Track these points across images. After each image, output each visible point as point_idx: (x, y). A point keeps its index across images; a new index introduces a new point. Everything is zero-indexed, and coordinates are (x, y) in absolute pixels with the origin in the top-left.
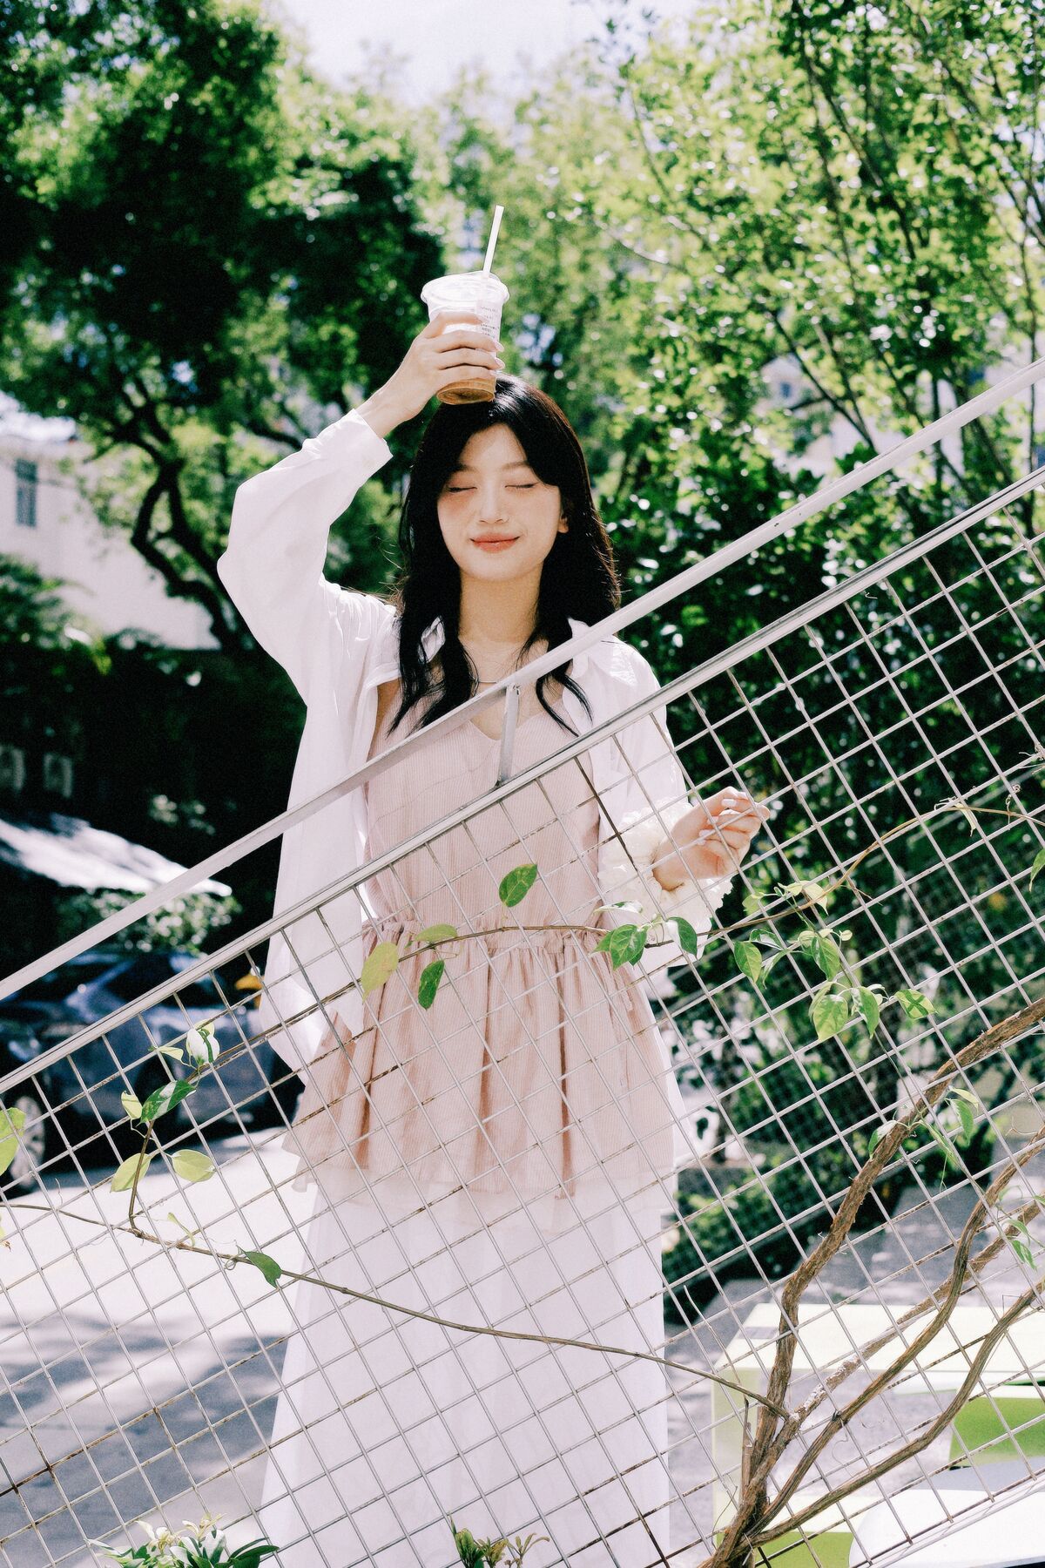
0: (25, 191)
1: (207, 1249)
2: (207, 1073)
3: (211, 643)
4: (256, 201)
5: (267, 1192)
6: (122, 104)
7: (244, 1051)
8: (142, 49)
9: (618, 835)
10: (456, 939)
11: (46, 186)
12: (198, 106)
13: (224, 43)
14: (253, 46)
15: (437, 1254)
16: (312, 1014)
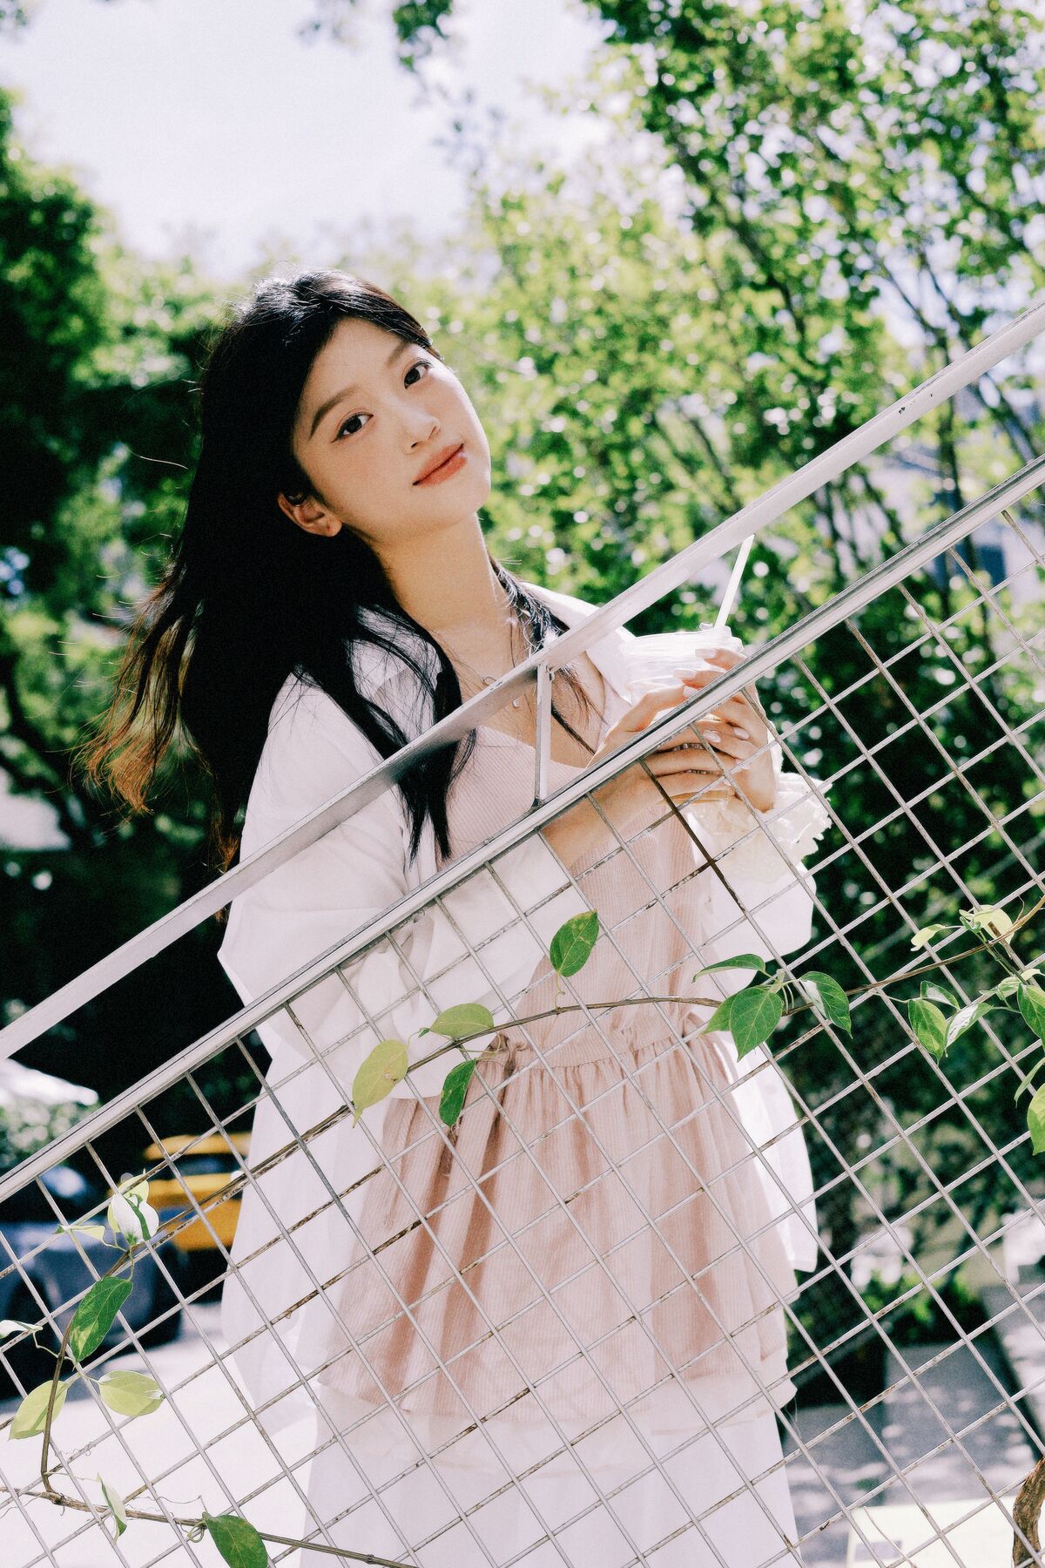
1: (160, 1513)
2: (142, 1255)
3: (58, 840)
4: (81, 372)
5: (242, 1423)
7: (194, 1219)
9: (711, 862)
10: (491, 1031)
12: (17, 281)
13: (36, 217)
14: (68, 218)
15: (500, 1492)
16: (290, 1158)
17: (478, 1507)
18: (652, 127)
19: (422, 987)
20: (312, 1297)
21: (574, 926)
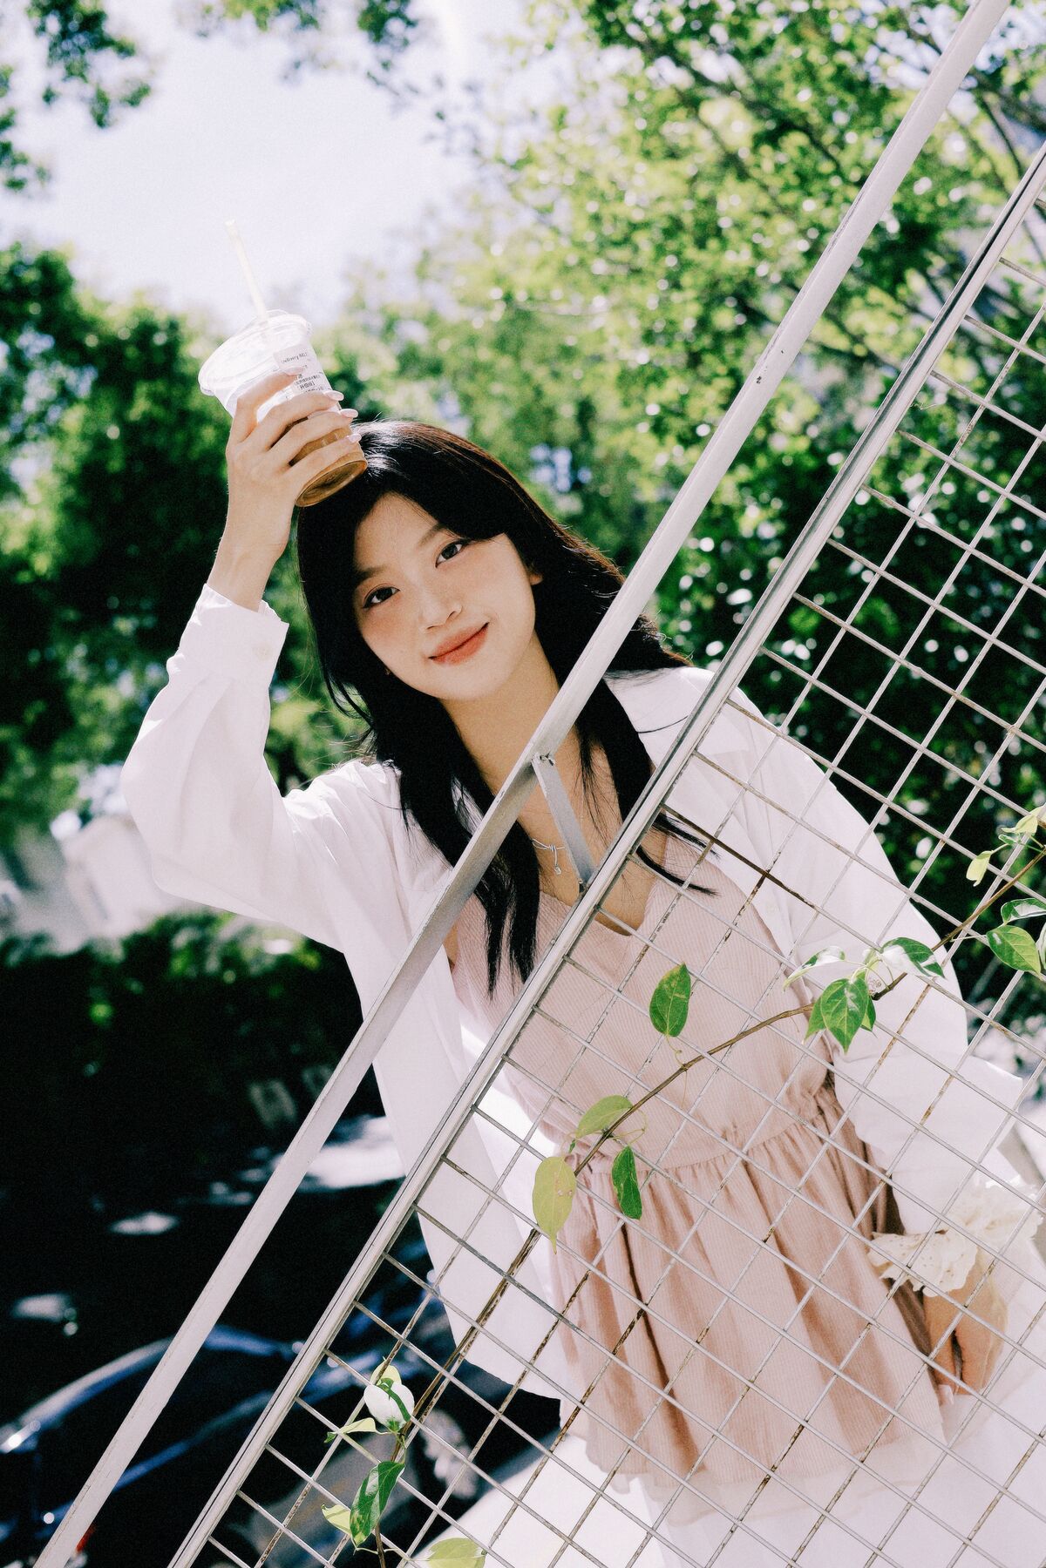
0: (24, 577)
5: (562, 1551)
6: (71, 454)
7: (445, 1384)
8: (65, 396)
10: (633, 1109)
11: (42, 563)
12: (138, 418)
13: (131, 352)
14: (160, 339)
15: (816, 1528)
16: (504, 1295)
17: (802, 1549)
18: (608, 40)
19: (555, 1094)
20: (576, 1414)
21: (666, 986)
